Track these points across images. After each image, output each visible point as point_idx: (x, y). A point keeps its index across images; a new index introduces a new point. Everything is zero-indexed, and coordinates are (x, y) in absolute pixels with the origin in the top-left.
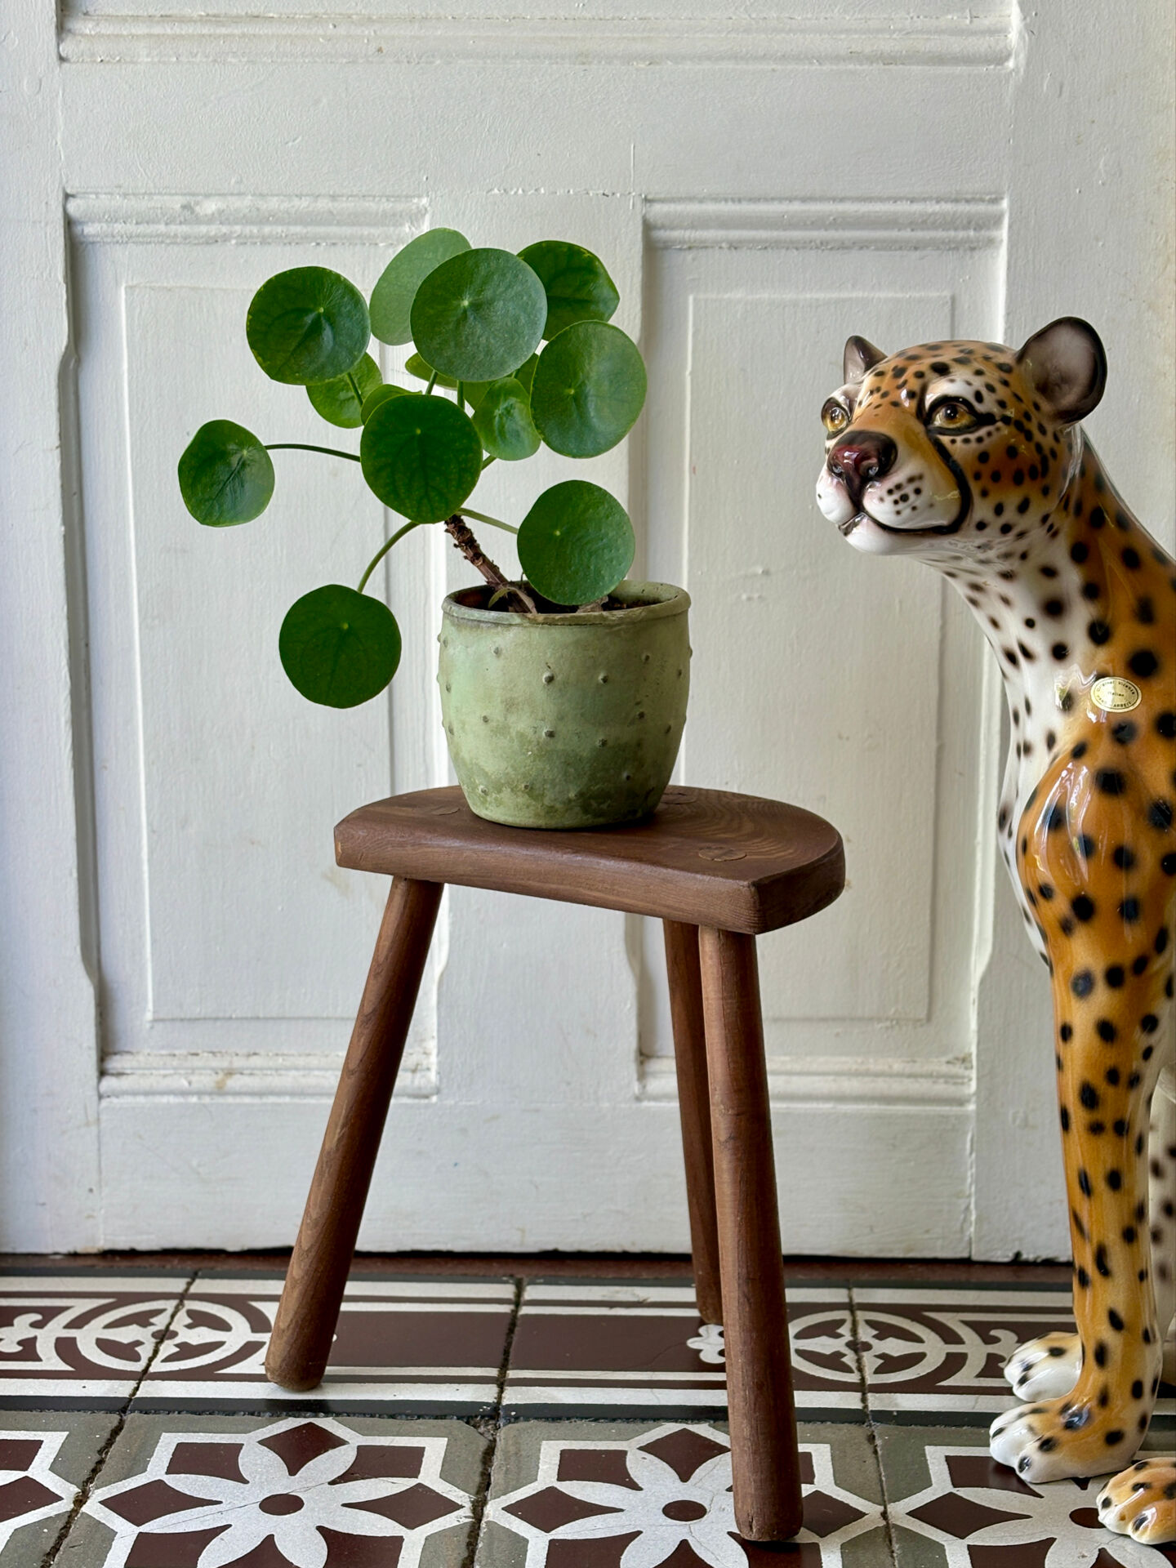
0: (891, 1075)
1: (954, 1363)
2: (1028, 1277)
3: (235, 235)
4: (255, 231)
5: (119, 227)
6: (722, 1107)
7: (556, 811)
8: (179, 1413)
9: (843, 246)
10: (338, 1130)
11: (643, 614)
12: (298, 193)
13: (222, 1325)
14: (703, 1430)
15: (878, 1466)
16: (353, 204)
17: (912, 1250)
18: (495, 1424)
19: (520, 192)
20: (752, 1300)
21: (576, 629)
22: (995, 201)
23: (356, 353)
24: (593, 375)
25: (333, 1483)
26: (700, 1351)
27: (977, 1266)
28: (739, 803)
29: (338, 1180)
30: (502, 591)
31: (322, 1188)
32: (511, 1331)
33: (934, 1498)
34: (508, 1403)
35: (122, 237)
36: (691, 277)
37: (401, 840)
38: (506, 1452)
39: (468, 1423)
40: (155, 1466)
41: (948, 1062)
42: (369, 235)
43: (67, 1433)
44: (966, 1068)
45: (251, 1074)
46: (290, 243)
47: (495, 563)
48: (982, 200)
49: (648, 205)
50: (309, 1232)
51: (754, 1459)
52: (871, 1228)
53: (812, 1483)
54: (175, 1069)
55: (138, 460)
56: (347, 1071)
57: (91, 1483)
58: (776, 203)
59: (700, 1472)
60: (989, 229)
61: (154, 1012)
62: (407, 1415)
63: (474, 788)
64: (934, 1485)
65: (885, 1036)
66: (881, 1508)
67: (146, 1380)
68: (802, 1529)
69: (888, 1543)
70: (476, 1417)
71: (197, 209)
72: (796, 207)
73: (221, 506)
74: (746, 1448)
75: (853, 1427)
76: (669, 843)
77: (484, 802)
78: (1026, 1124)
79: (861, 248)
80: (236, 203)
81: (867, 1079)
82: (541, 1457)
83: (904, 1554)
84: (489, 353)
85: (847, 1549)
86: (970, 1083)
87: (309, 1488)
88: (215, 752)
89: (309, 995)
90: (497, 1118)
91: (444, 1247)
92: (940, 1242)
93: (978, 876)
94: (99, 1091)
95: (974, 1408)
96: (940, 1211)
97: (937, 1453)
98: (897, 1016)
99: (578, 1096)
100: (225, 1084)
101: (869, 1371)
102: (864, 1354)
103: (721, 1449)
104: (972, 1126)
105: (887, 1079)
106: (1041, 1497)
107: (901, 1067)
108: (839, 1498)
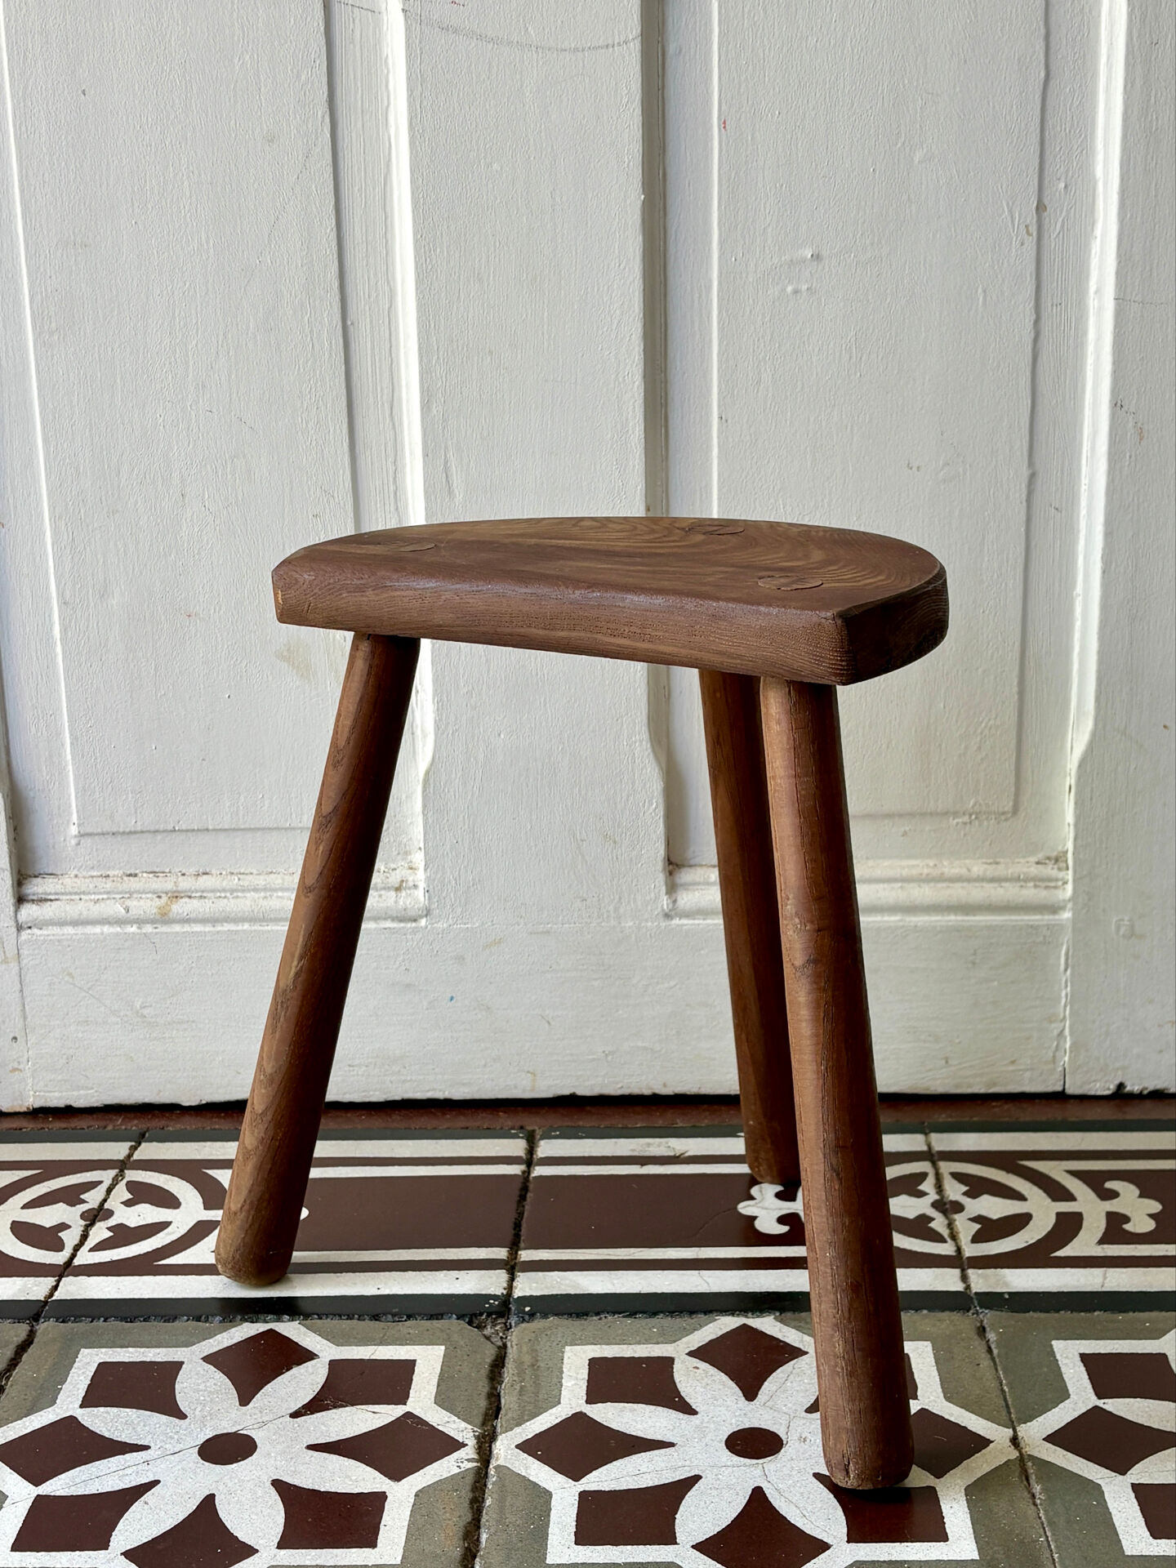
0: (969, 880)
1: (1068, 1226)
2: (1134, 1113)
6: (797, 920)
10: (295, 963)
13: (169, 1201)
14: (767, 1324)
15: (997, 1370)
17: (995, 1084)
18: (505, 1324)
20: (842, 1175)
25: (295, 1415)
26: (755, 1218)
27: (1072, 1101)
29: (297, 1024)
31: (277, 1035)
32: (522, 1198)
33: (1076, 1415)
34: (521, 1294)
37: (359, 582)
38: (519, 1364)
39: (470, 1323)
40: (69, 1397)
41: (1038, 863)
44: (1060, 869)
45: (201, 897)
50: (263, 1091)
51: (850, 1384)
52: (947, 1059)
53: (916, 1398)
55: (23, 129)
59: (769, 1386)
61: (79, 825)
62: (394, 1315)
64: (1073, 1396)
65: (962, 834)
66: (1009, 1432)
67: (67, 1276)
68: (914, 1468)
69: (1025, 1483)
70: (481, 1314)
75: (956, 1316)
76: (716, 574)
78: (1132, 934)
81: (940, 885)
82: (564, 1370)
83: (1050, 1499)
85: (975, 1493)
86: (1065, 886)
87: (265, 1423)
88: (137, 502)
89: (267, 803)
90: (499, 942)
91: (440, 1095)
92: (1028, 1074)
93: (1077, 635)
94: (17, 921)
95: (1102, 1286)
96: (1028, 1038)
97: (1068, 1354)
98: (977, 809)
99: (596, 914)
100: (170, 910)
101: (965, 1238)
102: (956, 1216)
103: (796, 1353)
104: (1066, 938)
105: (965, 884)
107: (982, 870)
108: (953, 1419)
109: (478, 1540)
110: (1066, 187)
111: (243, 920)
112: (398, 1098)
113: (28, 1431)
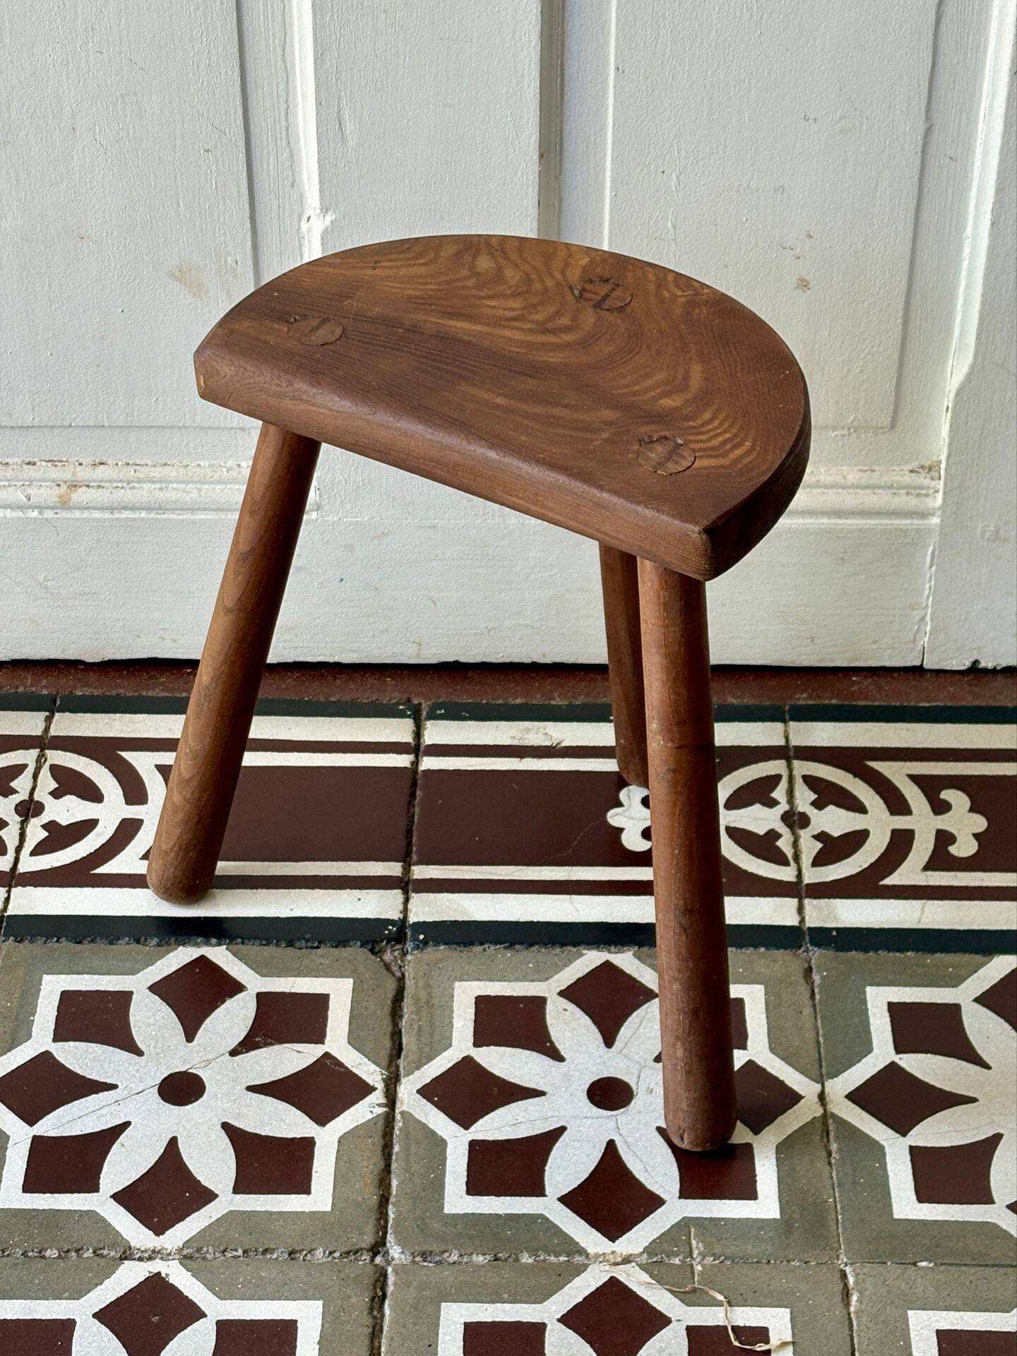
0: (843, 487)
1: (901, 843)
6: (660, 737)
13: (92, 793)
14: (626, 961)
15: (816, 1018)
17: (857, 660)
18: (403, 949)
25: (234, 1053)
26: (622, 830)
27: (929, 674)
29: (219, 715)
31: (201, 720)
32: (412, 800)
33: (875, 1071)
34: (415, 920)
38: (416, 1000)
39: (372, 951)
40: (41, 1030)
41: (911, 471)
44: (932, 479)
45: (99, 487)
50: (190, 762)
52: (813, 639)
54: (8, 480)
59: (625, 1031)
62: (307, 941)
64: (875, 1050)
65: (840, 445)
66: (818, 1087)
67: (16, 885)
68: (738, 1123)
69: (825, 1140)
70: (382, 941)
74: (679, 1068)
75: (788, 956)
76: (602, 429)
78: (996, 537)
82: (455, 1008)
83: (843, 1160)
85: (785, 1149)
86: (936, 494)
87: (209, 1062)
89: (161, 405)
90: (388, 534)
92: (889, 652)
93: (964, 274)
95: (919, 922)
96: (892, 622)
97: (878, 999)
98: (856, 424)
99: (481, 512)
100: (70, 499)
101: (807, 860)
102: (802, 832)
103: (647, 995)
104: (933, 541)
105: (840, 490)
106: (988, 1067)
107: (857, 477)
108: (774, 1072)
109: (389, 1187)
111: (140, 509)
112: (290, 660)
113: (14, 1067)
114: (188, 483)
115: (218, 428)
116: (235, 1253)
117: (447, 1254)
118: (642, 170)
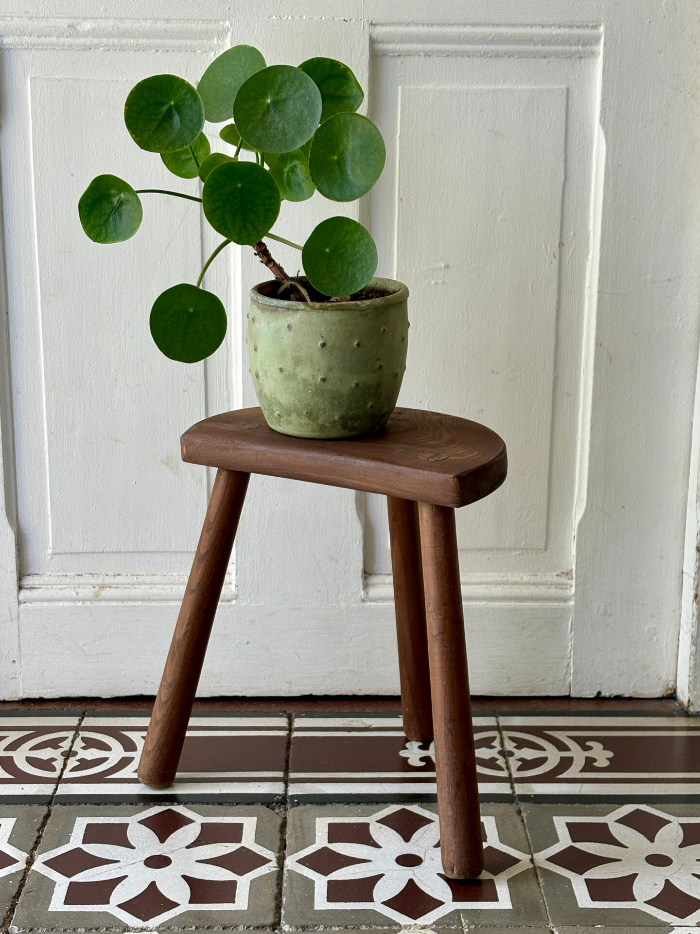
0: (521, 584)
1: (566, 763)
2: (606, 707)
3: (103, 45)
4: (116, 42)
5: (26, 39)
6: (434, 614)
7: (326, 428)
8: (85, 804)
9: (498, 55)
10: (185, 627)
11: (382, 302)
12: (144, 17)
13: (106, 748)
14: (415, 808)
15: (525, 829)
16: (180, 25)
17: (533, 692)
18: (285, 807)
19: (290, 18)
20: (453, 732)
21: (340, 313)
22: (595, 27)
23: (196, 132)
24: (350, 147)
25: (188, 847)
26: (408, 758)
27: (574, 701)
28: (437, 419)
29: (184, 658)
30: (287, 284)
31: (174, 663)
32: (288, 747)
33: (562, 849)
34: (292, 794)
35: (28, 45)
36: (400, 75)
37: (225, 445)
38: (294, 825)
39: (268, 807)
40: (75, 839)
41: (557, 575)
42: (191, 45)
43: (16, 819)
44: (569, 579)
45: (116, 587)
46: (139, 50)
47: (281, 266)
48: (588, 27)
49: (373, 27)
50: (166, 691)
51: (455, 830)
52: (509, 678)
53: (486, 841)
54: (67, 584)
55: (40, 192)
56: (189, 590)
57: (35, 851)
58: (455, 27)
59: (415, 836)
60: (591, 45)
61: (53, 549)
62: (230, 803)
63: (273, 412)
64: (561, 841)
65: (518, 559)
66: (530, 856)
67: (61, 783)
68: (484, 871)
69: (536, 878)
70: (273, 803)
71: (78, 27)
72: (468, 30)
73: (106, 230)
75: (507, 805)
76: (398, 449)
77: (278, 422)
78: (605, 613)
79: (509, 57)
80: (103, 24)
81: (507, 586)
82: (317, 828)
83: (547, 884)
84: (284, 134)
85: (512, 882)
86: (571, 588)
87: (174, 851)
88: (91, 382)
89: (153, 538)
90: (274, 613)
91: (240, 694)
92: (551, 686)
93: (578, 459)
94: (18, 599)
95: (580, 791)
96: (552, 667)
97: (560, 823)
98: (526, 547)
99: (325, 599)
100: (100, 594)
101: (513, 769)
102: (510, 758)
103: (429, 821)
104: (572, 615)
105: (520, 586)
106: (626, 847)
107: (528, 578)
108: (503, 851)
109: (281, 901)
110: (574, 234)
111: (139, 600)
112: (217, 695)
113: (59, 854)
114: (165, 584)
115: (183, 552)
116: (190, 929)
117: (317, 927)
118: (409, 401)
